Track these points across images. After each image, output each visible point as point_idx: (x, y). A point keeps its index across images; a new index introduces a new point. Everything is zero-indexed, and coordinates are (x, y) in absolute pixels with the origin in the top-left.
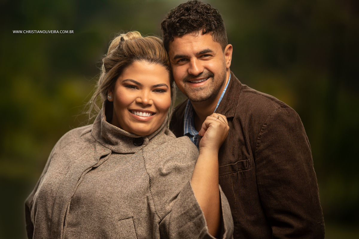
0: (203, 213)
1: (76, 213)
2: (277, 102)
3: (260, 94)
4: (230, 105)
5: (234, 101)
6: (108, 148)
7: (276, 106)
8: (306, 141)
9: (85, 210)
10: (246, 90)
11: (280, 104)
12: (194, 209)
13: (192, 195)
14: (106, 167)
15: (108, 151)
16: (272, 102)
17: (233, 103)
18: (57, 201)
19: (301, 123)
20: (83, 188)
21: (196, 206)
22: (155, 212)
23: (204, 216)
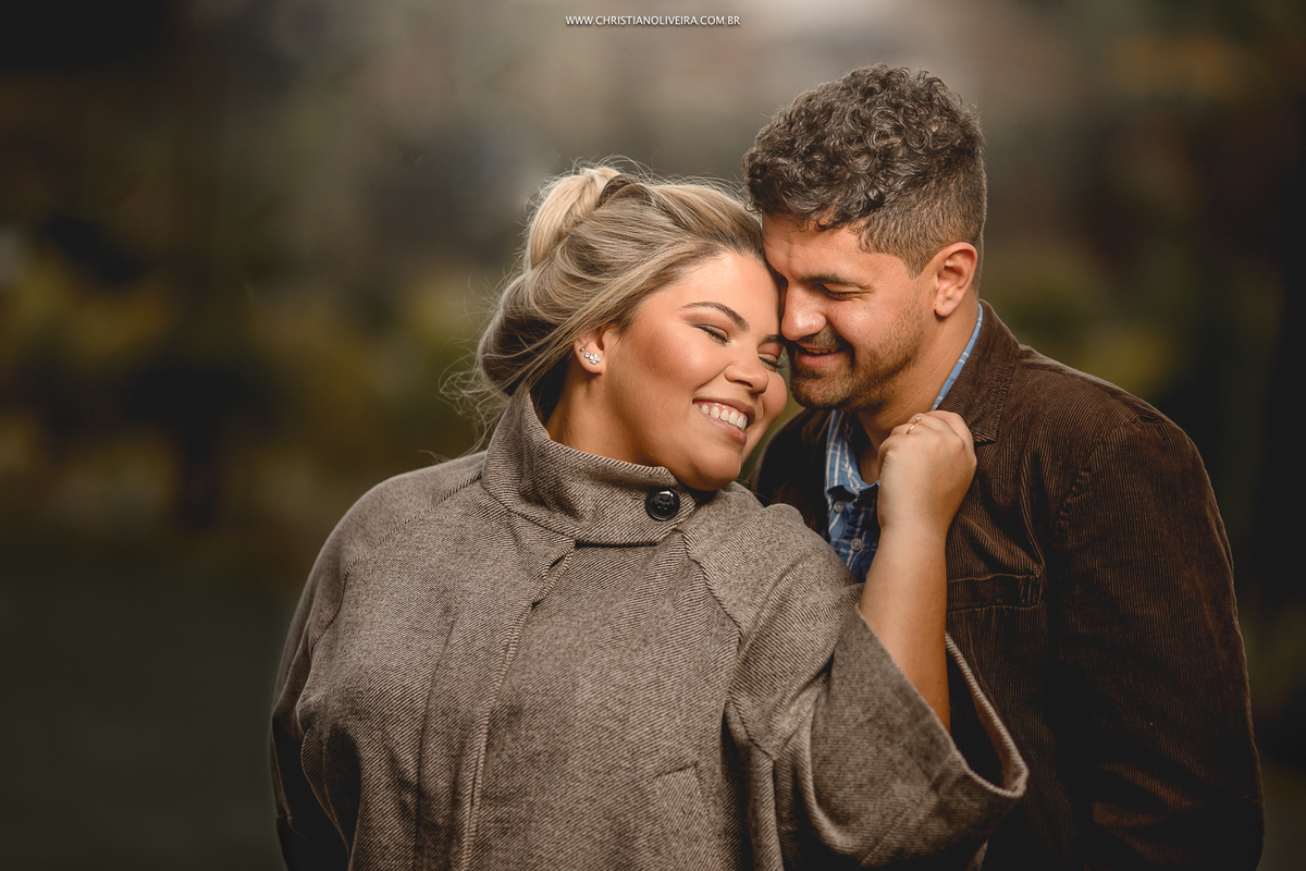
0: (932, 711)
1: (504, 757)
2: (1127, 403)
3: (1073, 376)
4: (982, 402)
5: (997, 393)
6: (563, 534)
7: (1125, 415)
8: (1216, 532)
9: (540, 748)
10: (1030, 361)
11: (1138, 408)
12: (899, 703)
13: (885, 662)
14: (573, 599)
15: (565, 544)
16: (1113, 401)
17: (992, 398)
18: (436, 723)
19: (1202, 472)
20: (524, 677)
21: (902, 691)
22: (750, 744)
23: (938, 720)
